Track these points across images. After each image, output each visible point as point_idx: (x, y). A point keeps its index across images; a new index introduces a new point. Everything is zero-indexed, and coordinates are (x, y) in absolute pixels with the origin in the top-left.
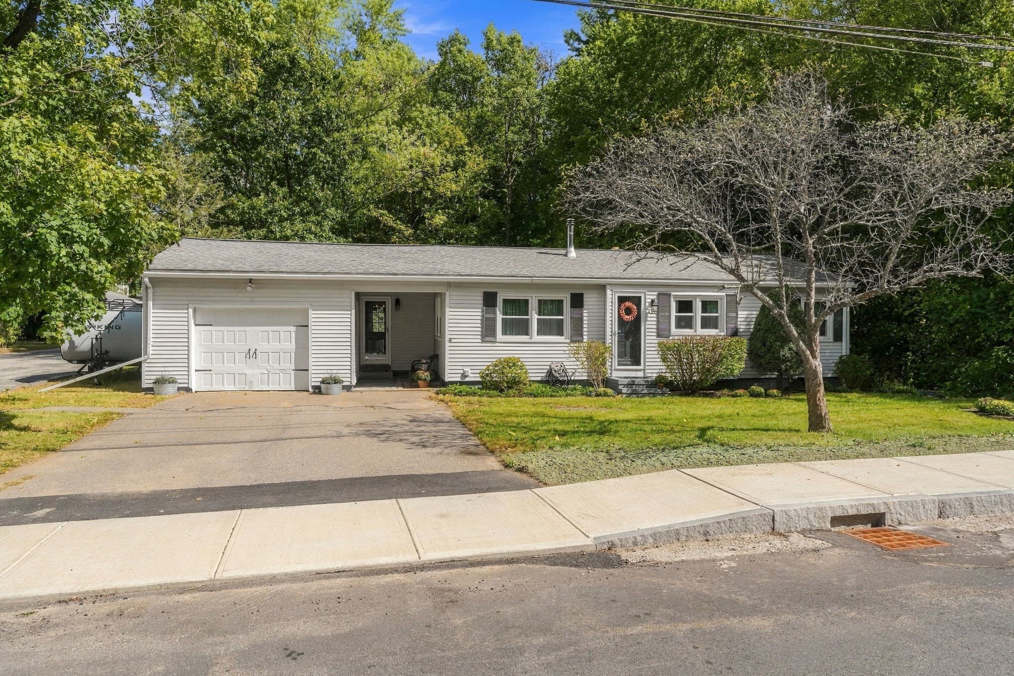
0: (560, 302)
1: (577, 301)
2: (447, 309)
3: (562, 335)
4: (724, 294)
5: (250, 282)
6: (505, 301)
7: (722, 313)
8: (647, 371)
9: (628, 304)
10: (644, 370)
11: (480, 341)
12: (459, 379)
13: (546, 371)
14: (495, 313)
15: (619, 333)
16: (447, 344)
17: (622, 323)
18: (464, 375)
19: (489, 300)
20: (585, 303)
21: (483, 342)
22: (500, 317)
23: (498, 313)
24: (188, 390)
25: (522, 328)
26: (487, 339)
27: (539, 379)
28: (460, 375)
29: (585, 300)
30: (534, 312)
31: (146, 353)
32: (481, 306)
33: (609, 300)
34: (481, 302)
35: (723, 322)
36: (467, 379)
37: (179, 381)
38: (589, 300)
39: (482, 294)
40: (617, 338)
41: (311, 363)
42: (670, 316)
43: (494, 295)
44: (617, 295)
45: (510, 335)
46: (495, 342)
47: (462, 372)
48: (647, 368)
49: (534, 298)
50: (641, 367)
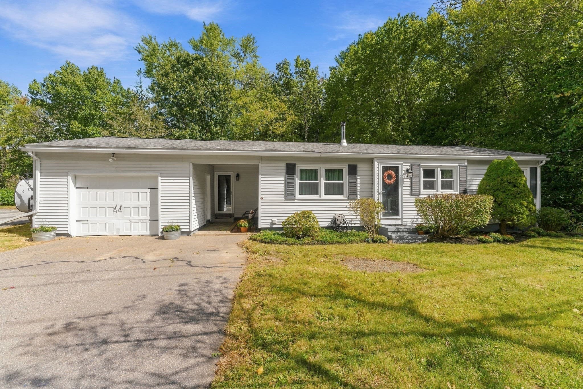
0: (341, 171)
1: (353, 170)
2: (260, 176)
3: (342, 194)
4: (457, 165)
5: (113, 156)
6: (302, 171)
7: (455, 178)
8: (404, 220)
9: (390, 172)
10: (402, 219)
11: (284, 199)
12: (269, 226)
13: (331, 220)
14: (294, 179)
15: (383, 193)
16: (260, 201)
17: (385, 185)
18: (272, 224)
19: (290, 169)
20: (358, 172)
21: (286, 199)
22: (298, 182)
23: (296, 179)
24: (68, 235)
25: (314, 190)
26: (289, 197)
27: (326, 226)
28: (269, 223)
29: (358, 169)
30: (322, 178)
31: (35, 209)
32: (284, 174)
33: (376, 169)
34: (285, 171)
35: (456, 185)
36: (274, 226)
37: (58, 229)
38: (362, 168)
39: (284, 165)
40: (382, 196)
41: (160, 216)
42: (419, 181)
43: (294, 166)
44: (382, 165)
45: (305, 194)
46: (295, 199)
47: (271, 221)
48: (404, 217)
49: (322, 168)
50: (400, 217)
